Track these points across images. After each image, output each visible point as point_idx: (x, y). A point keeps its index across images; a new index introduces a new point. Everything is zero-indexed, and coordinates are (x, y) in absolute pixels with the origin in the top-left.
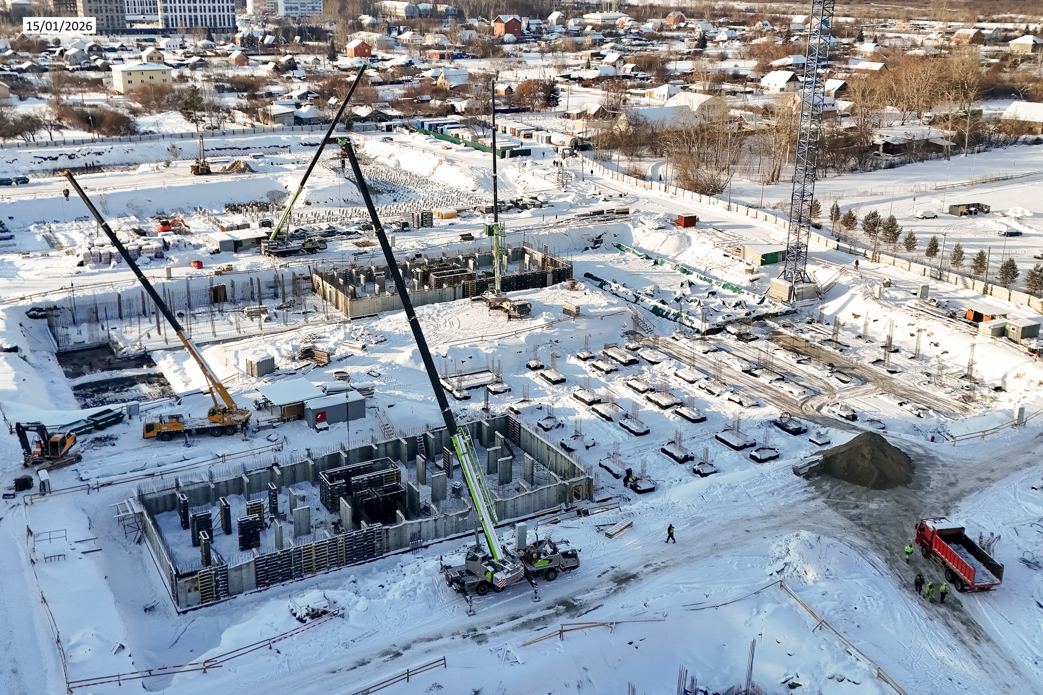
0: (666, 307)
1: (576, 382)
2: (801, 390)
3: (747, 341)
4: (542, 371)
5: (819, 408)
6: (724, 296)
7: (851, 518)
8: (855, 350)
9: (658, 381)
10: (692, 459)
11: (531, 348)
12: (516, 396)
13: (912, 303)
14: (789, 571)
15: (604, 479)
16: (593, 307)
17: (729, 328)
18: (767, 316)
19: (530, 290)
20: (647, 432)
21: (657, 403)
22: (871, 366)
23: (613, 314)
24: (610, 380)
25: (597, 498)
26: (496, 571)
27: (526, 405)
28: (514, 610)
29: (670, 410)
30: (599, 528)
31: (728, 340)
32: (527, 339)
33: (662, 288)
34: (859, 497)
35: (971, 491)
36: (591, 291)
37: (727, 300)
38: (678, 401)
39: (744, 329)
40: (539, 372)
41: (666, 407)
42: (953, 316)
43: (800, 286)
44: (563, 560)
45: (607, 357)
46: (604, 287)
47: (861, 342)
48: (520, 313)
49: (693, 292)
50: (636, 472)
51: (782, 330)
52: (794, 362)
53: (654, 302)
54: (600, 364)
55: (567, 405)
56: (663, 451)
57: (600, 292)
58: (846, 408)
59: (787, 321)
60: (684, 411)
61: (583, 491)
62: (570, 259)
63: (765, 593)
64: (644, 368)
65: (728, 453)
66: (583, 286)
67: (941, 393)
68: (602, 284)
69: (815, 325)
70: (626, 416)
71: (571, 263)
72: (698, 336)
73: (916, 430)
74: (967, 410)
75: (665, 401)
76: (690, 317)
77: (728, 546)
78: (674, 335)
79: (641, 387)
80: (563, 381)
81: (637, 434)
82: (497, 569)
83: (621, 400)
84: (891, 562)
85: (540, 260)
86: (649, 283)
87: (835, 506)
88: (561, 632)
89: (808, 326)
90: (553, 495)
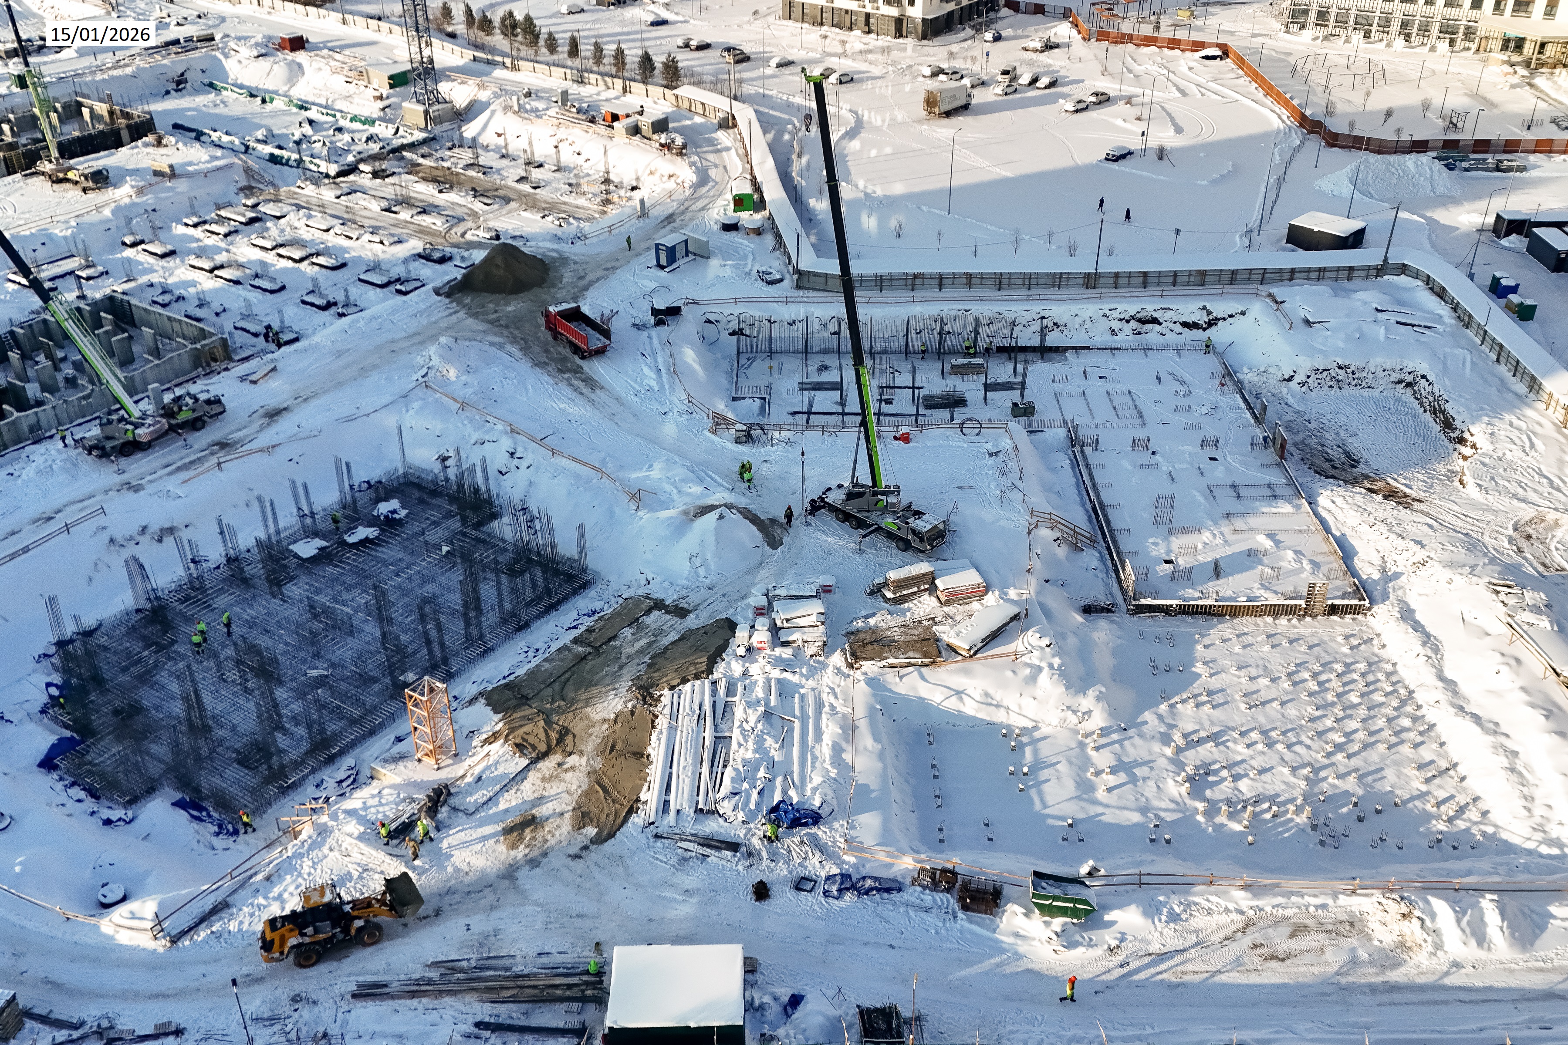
0: (285, 154)
1: (190, 252)
2: (443, 219)
3: (383, 178)
4: (143, 246)
5: (463, 235)
6: (353, 132)
7: (490, 322)
8: (498, 171)
9: (288, 235)
10: (335, 304)
11: (122, 222)
12: (116, 279)
13: (552, 112)
14: (432, 374)
15: (240, 338)
16: (191, 164)
17: (362, 167)
18: (403, 147)
19: (102, 153)
20: (283, 288)
21: (290, 258)
22: (515, 185)
23: (219, 169)
24: (231, 243)
25: (237, 358)
26: (136, 427)
27: (131, 285)
28: (165, 461)
29: (306, 263)
30: (243, 379)
31: (363, 179)
32: (113, 212)
33: (276, 132)
34: (498, 304)
35: (598, 280)
36: (185, 144)
37: (356, 136)
38: (314, 251)
39: (377, 165)
40: (140, 248)
41: (301, 260)
42: (592, 121)
43: (435, 108)
44: (207, 408)
45: (221, 220)
46: (203, 138)
47: (505, 162)
48: (96, 182)
49: (316, 131)
50: (276, 326)
51: (421, 161)
52: (436, 192)
53: (268, 149)
54: (214, 228)
55: (184, 277)
56: (303, 302)
57: (197, 145)
58: (489, 229)
59: (425, 150)
60: (321, 260)
61: (219, 352)
62: (146, 108)
63: (412, 394)
64: (269, 224)
65: (373, 292)
66: (172, 140)
67: (582, 201)
68: (199, 136)
69: (456, 150)
70: (257, 276)
71: (150, 113)
72: (326, 181)
73: (557, 238)
74: (605, 212)
75: (297, 255)
76: (316, 161)
77: (375, 367)
78: (299, 183)
79: (269, 245)
80: (172, 253)
81: (272, 292)
82: (137, 426)
83: (249, 262)
84: (525, 350)
85: (106, 114)
86: (259, 127)
87: (475, 315)
88: (219, 464)
89: (448, 153)
90: (186, 363)
